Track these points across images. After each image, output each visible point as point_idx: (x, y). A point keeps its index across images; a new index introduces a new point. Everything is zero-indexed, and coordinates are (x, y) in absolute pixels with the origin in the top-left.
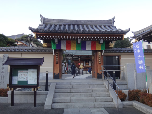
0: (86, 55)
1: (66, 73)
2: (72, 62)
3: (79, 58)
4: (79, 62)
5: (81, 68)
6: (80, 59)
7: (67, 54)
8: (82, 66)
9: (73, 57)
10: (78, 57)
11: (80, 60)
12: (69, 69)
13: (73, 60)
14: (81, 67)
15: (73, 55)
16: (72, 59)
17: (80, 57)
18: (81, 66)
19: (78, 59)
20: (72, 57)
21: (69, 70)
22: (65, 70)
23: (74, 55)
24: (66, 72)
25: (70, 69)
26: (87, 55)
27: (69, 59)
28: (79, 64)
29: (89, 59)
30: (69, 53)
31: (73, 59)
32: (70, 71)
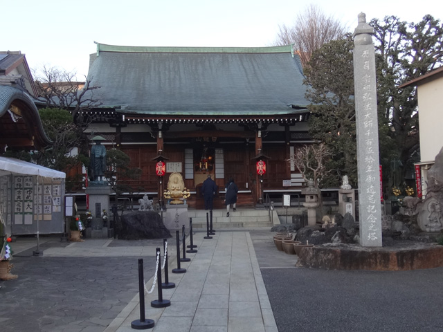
0: (204, 113)
1: (76, 235)
2: (114, 161)
3: (160, 134)
4: (158, 160)
5: (174, 198)
6: (165, 139)
7: (85, 109)
8: (181, 185)
9: (123, 130)
10: (154, 126)
11: (165, 145)
12: (98, 205)
13: (122, 147)
14: (176, 193)
15: (120, 114)
16: (112, 137)
17: (166, 126)
18: (176, 185)
19: (155, 140)
20: (114, 130)
21: (94, 213)
22: (69, 212)
23: (127, 115)
24: (76, 228)
25: (105, 203)
26: (211, 113)
27: (98, 142)
28: (160, 168)
29: (214, 139)
30: (94, 104)
31: (120, 137)
32: (105, 221)
